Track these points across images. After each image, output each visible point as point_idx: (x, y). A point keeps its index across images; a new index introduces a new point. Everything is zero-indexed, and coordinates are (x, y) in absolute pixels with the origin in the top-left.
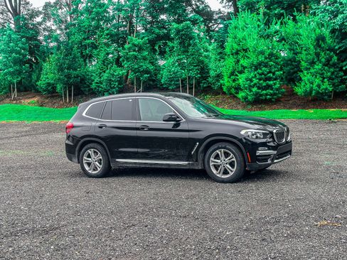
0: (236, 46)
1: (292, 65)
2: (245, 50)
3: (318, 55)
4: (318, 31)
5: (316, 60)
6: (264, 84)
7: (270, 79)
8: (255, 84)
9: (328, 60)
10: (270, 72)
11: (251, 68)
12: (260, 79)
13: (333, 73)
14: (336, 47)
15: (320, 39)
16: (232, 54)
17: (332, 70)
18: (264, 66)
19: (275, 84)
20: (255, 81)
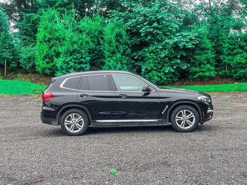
0: (48, 36)
1: (94, 53)
2: (58, 39)
3: (117, 47)
4: (117, 30)
5: (116, 50)
6: (78, 67)
7: (82, 63)
8: (71, 66)
9: (124, 52)
10: (82, 58)
11: (67, 53)
12: (75, 63)
13: (127, 61)
14: (129, 43)
15: (119, 36)
16: (45, 41)
17: (127, 58)
18: (77, 53)
19: (86, 67)
20: (72, 64)
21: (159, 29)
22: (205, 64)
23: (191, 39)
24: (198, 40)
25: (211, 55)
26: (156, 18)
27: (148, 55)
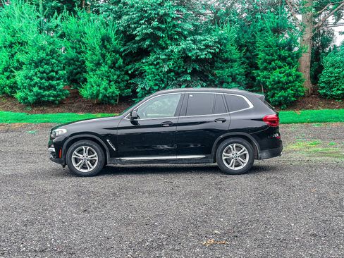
0: (9, 38)
2: (22, 44)
3: (103, 56)
4: (103, 31)
5: (102, 61)
6: (47, 84)
7: (52, 78)
8: (36, 83)
9: (114, 63)
10: (53, 71)
11: (30, 64)
12: (42, 78)
13: (119, 77)
14: (122, 50)
15: (105, 40)
16: (5, 47)
17: (118, 73)
18: (46, 64)
19: (58, 84)
20: (36, 80)
21: (163, 31)
22: (228, 83)
23: (207, 46)
24: (218, 47)
25: (237, 69)
26: (158, 14)
27: (146, 68)
